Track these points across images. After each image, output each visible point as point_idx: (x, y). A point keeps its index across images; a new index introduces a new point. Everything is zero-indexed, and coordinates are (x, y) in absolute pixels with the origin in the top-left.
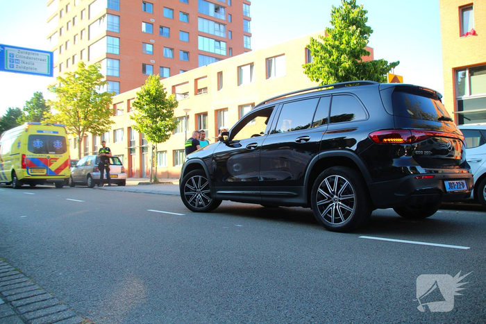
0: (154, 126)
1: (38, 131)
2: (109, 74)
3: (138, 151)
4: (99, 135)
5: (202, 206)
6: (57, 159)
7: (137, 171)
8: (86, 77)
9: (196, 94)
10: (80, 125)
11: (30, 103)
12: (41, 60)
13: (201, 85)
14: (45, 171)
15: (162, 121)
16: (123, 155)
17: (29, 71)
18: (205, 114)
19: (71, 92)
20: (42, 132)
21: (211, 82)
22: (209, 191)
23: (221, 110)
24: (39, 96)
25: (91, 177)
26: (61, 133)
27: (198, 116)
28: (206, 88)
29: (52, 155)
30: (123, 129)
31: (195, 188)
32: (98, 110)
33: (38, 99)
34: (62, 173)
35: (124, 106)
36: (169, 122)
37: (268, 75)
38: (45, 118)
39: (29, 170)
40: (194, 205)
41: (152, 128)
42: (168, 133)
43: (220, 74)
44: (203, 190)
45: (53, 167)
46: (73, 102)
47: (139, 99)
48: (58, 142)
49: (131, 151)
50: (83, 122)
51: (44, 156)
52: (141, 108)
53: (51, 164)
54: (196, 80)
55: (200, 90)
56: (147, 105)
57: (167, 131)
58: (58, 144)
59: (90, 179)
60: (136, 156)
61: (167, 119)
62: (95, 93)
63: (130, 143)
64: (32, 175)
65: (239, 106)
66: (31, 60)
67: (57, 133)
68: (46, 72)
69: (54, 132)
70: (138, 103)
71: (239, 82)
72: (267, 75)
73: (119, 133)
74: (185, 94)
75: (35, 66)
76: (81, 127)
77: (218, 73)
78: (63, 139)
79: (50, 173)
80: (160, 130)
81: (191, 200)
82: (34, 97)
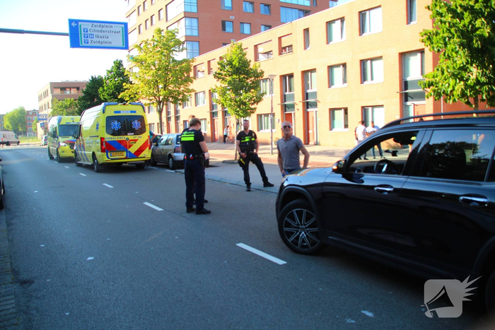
0: (238, 99)
1: (115, 112)
2: (188, 34)
3: (220, 114)
4: (180, 104)
5: (306, 247)
6: (136, 140)
7: (220, 137)
8: (164, 45)
9: (280, 53)
10: (160, 95)
11: (111, 72)
12: (115, 32)
13: (285, 43)
14: (125, 153)
15: (246, 93)
16: (205, 119)
17: (103, 45)
18: (291, 76)
19: (149, 61)
20: (119, 112)
21: (297, 40)
22: (316, 229)
23: (308, 71)
24: (119, 65)
25: (172, 158)
26: (139, 112)
27: (283, 77)
28: (290, 46)
29: (131, 137)
30: (204, 92)
31: (298, 224)
32: (177, 79)
33: (119, 68)
34: (142, 155)
35: (205, 67)
36: (252, 93)
37: (362, 30)
38: (125, 89)
39: (109, 154)
40: (297, 244)
41: (236, 101)
42: (253, 107)
43: (306, 31)
44: (309, 227)
45: (133, 149)
46: (151, 73)
47: (221, 70)
48: (136, 122)
49: (213, 115)
50: (162, 92)
51: (123, 138)
52: (223, 79)
53: (130, 146)
54: (280, 38)
55: (285, 48)
56: (230, 76)
57: (252, 104)
58: (136, 124)
59: (171, 159)
60: (219, 120)
61: (252, 90)
62: (174, 61)
63: (212, 107)
64: (112, 159)
65: (329, 67)
66: (105, 34)
67: (135, 112)
68: (121, 45)
69: (132, 112)
70: (219, 74)
71: (329, 39)
72: (360, 31)
73: (201, 95)
74: (268, 53)
75: (109, 40)
76: (161, 97)
77: (305, 30)
78: (141, 119)
79: (131, 156)
80: (244, 104)
81: (292, 238)
82: (113, 65)
